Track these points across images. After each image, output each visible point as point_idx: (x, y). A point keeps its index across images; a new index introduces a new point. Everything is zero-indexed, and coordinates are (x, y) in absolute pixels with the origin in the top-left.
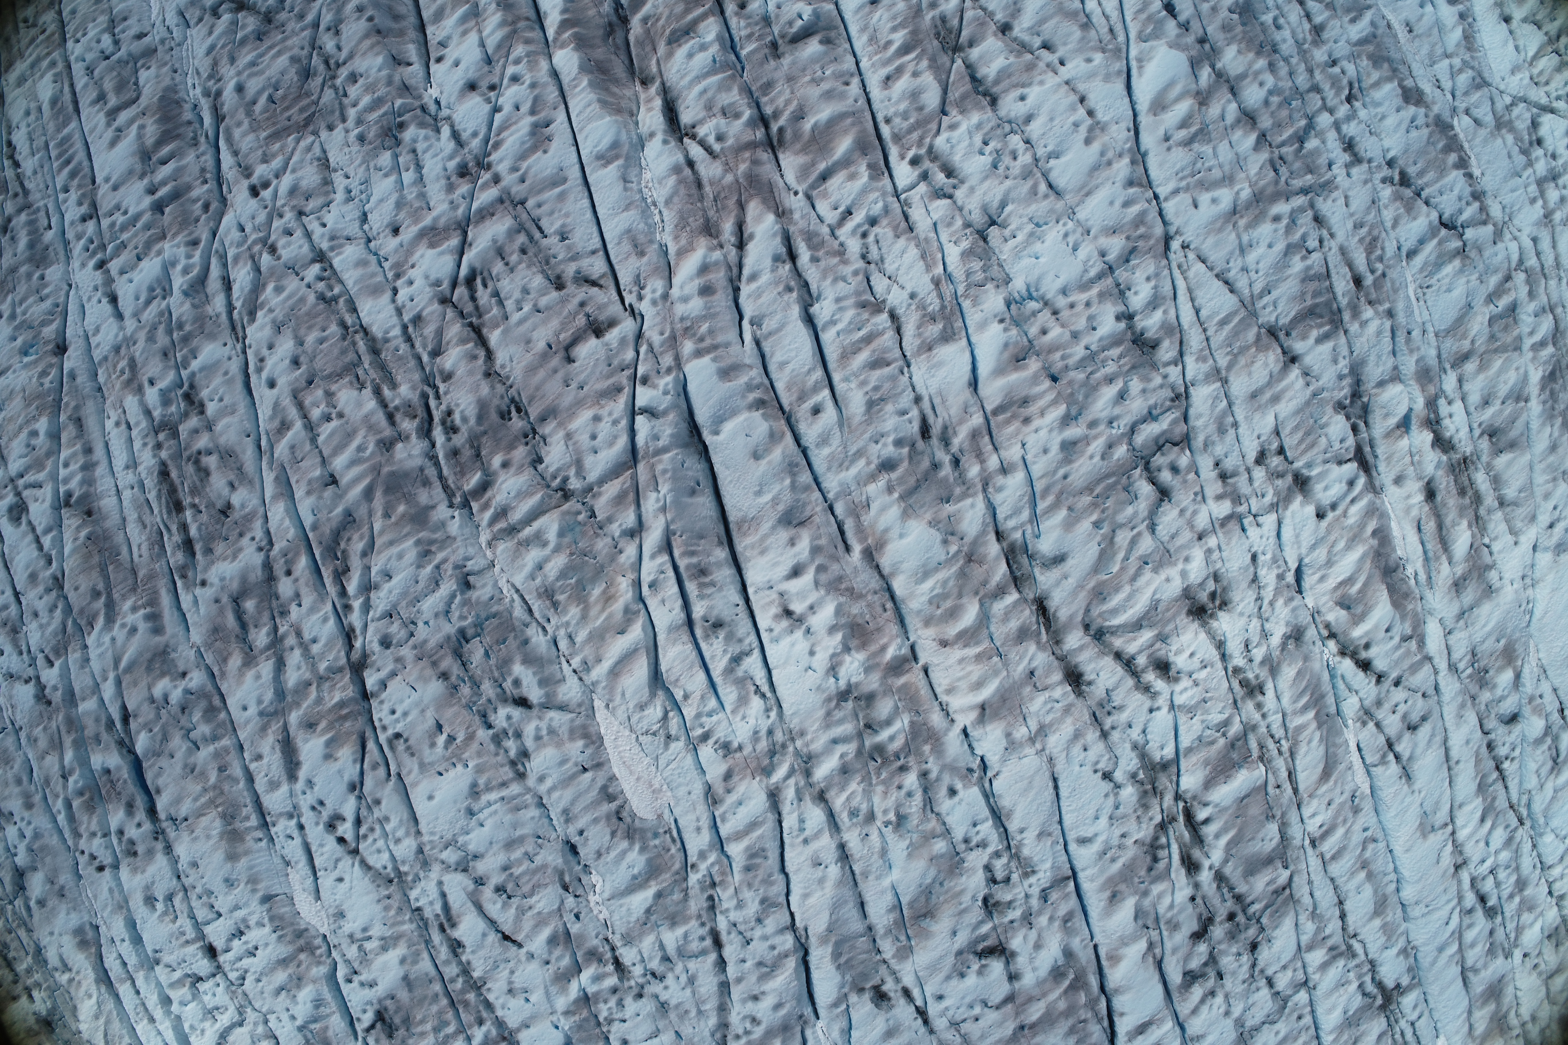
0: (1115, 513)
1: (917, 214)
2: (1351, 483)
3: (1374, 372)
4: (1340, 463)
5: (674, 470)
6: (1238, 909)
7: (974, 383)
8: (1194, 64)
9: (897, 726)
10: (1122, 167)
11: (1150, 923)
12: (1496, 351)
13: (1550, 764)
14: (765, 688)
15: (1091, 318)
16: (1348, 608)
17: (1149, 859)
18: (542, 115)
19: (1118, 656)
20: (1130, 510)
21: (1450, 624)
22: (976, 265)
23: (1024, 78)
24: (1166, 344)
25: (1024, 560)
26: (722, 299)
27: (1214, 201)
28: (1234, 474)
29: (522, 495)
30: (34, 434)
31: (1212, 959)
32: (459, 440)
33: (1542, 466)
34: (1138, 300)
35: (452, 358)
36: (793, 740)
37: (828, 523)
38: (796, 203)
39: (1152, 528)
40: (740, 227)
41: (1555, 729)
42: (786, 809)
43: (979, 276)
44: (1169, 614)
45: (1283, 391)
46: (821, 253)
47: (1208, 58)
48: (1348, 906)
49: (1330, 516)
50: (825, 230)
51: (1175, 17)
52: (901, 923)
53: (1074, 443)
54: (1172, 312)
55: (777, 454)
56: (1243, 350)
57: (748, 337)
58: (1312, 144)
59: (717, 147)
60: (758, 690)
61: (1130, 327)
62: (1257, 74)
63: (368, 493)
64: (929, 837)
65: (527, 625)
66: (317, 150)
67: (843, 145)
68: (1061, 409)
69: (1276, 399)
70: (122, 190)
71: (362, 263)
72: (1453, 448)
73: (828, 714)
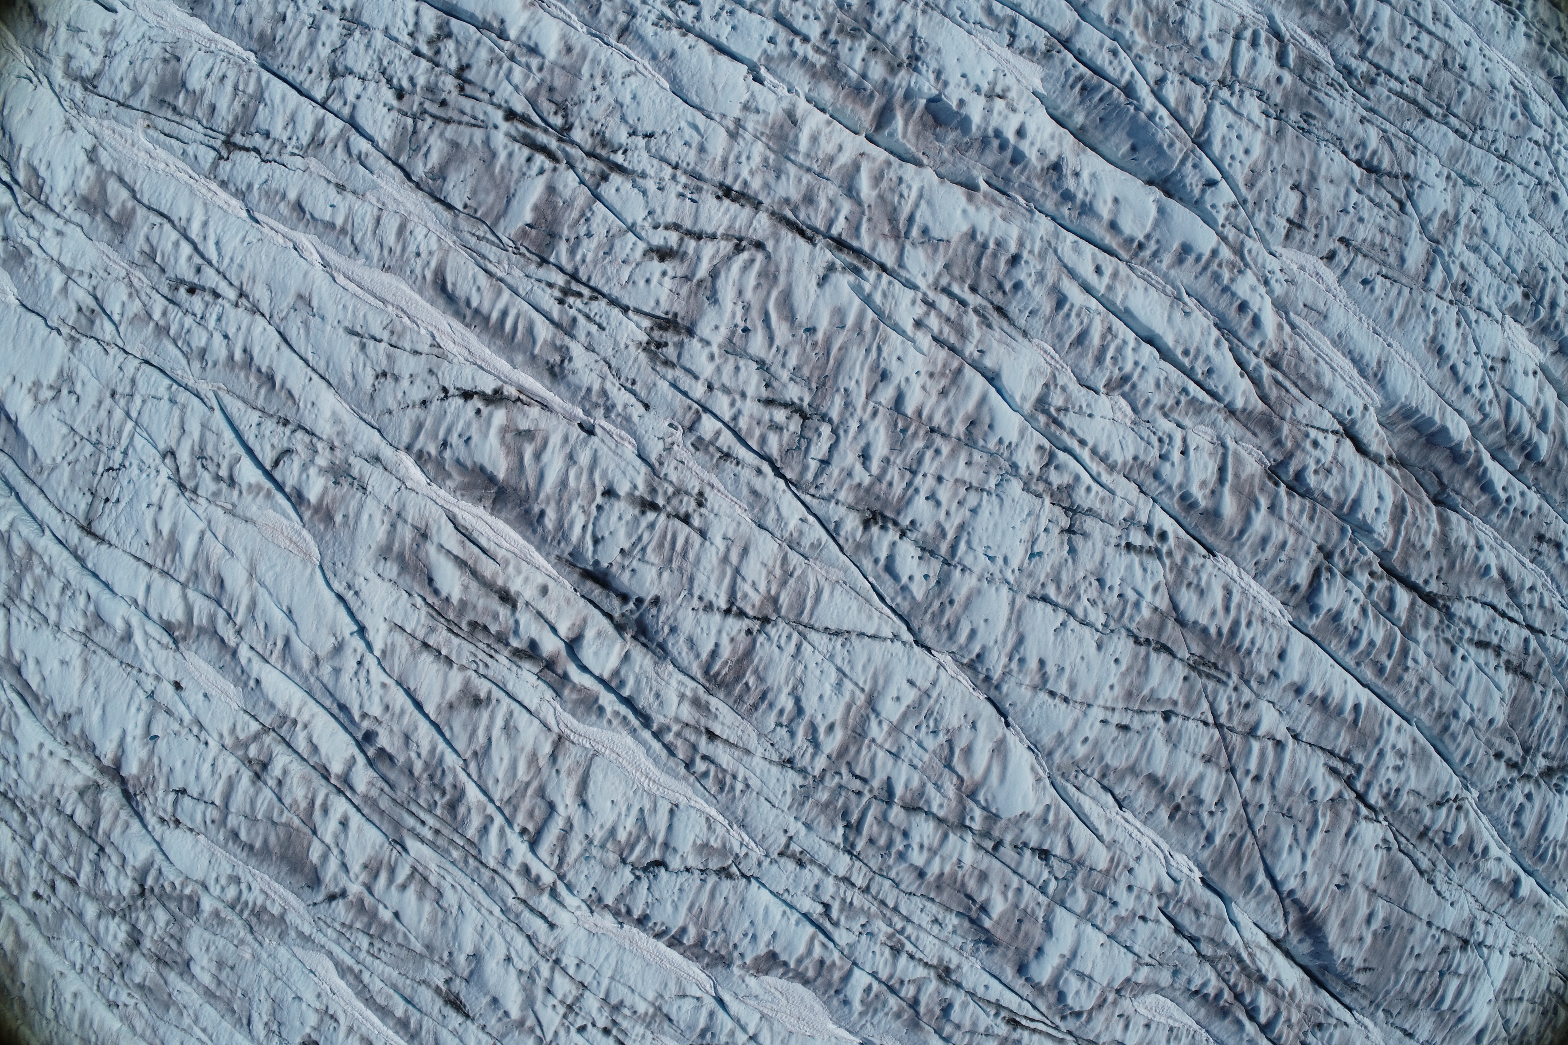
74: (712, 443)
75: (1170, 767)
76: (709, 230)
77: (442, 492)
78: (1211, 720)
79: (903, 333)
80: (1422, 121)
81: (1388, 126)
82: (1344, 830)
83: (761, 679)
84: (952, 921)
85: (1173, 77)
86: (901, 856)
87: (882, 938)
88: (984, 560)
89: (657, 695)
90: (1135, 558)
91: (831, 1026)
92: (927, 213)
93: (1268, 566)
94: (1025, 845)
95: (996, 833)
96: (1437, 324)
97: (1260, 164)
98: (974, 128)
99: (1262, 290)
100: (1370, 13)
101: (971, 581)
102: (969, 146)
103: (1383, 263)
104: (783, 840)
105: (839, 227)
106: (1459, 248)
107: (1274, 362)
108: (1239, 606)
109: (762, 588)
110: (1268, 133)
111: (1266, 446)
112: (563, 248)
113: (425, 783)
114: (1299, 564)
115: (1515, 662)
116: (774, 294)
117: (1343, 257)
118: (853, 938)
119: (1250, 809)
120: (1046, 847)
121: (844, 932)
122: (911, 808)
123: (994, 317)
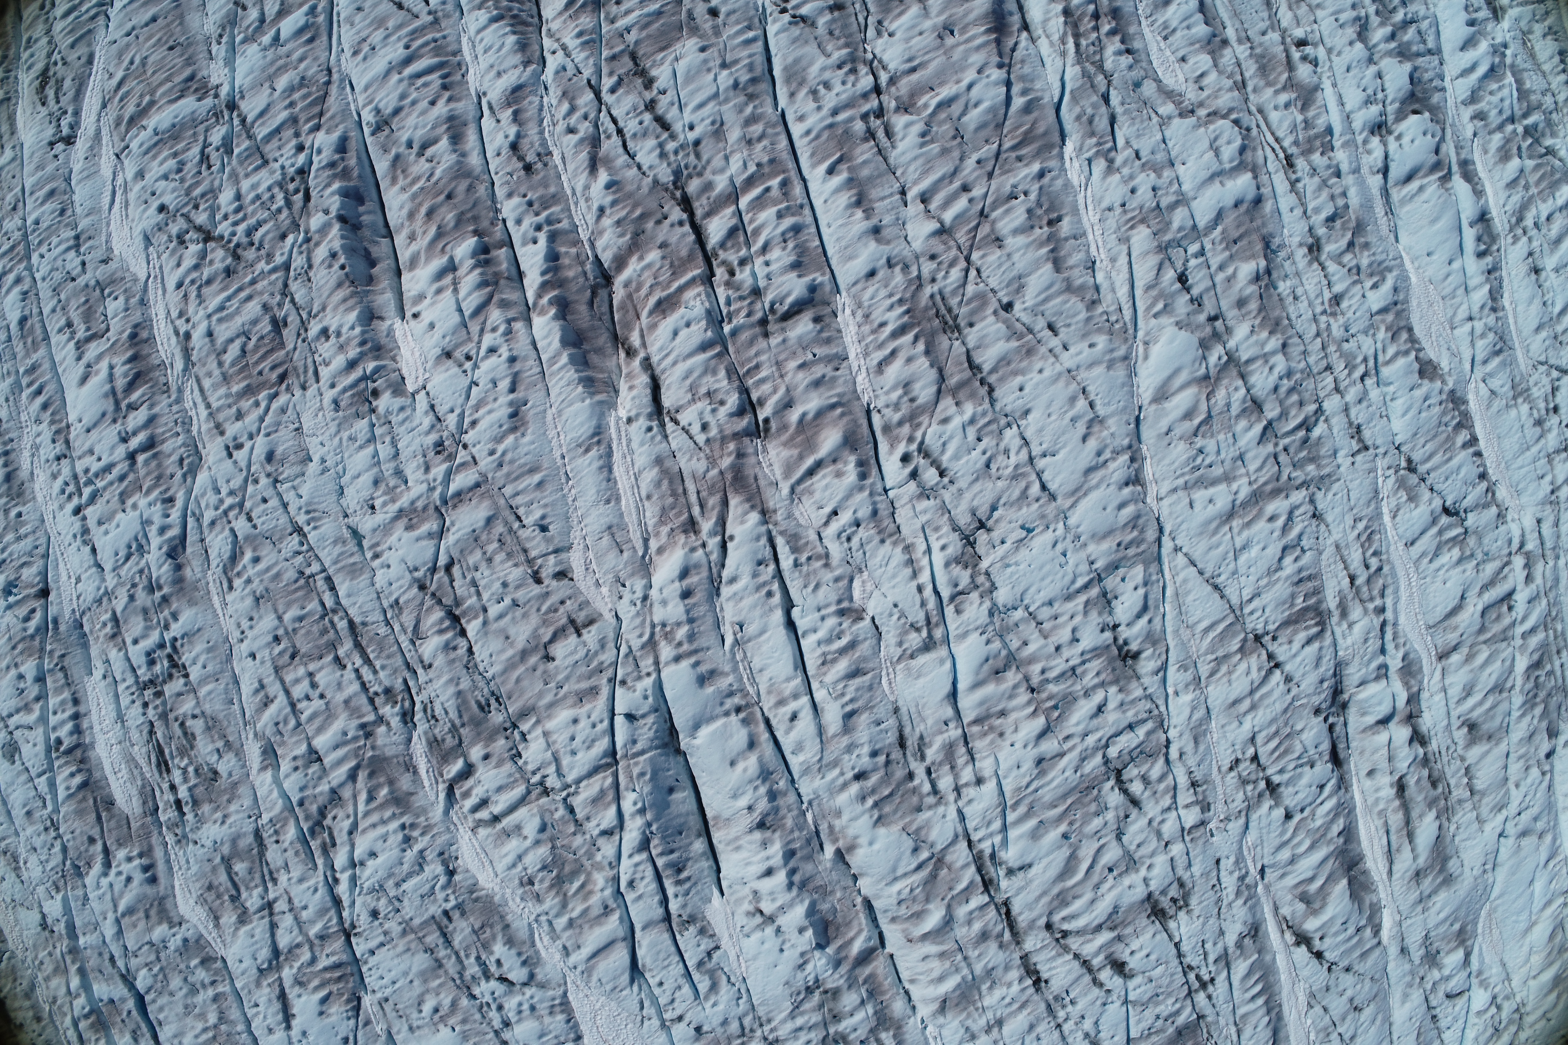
0: (1084, 824)
1: (904, 514)
2: (1322, 786)
3: (1356, 673)
4: (1314, 766)
7: (953, 695)
8: (1205, 346)
9: (861, 1016)
10: (1120, 466)
13: (1489, 1033)
15: (1074, 631)
16: (1307, 902)
18: (521, 393)
19: (1076, 956)
20: (1098, 821)
21: (1406, 910)
23: (1024, 364)
24: (1148, 655)
25: (991, 867)
26: (702, 603)
27: (1210, 500)
28: (1207, 782)
29: (502, 788)
30: (21, 677)
32: (440, 729)
35: (430, 647)
36: (761, 1025)
38: (781, 502)
39: (1120, 838)
40: (721, 526)
43: (965, 585)
44: (1130, 918)
45: (1264, 698)
46: (804, 557)
47: (1221, 338)
49: (1298, 817)
50: (810, 532)
51: (1187, 290)
53: (1048, 758)
54: (1158, 620)
55: (751, 762)
56: (1226, 657)
57: (728, 639)
58: (1319, 431)
61: (1114, 638)
62: (1267, 357)
63: (352, 776)
66: (291, 412)
67: (830, 440)
68: (1040, 722)
69: (1255, 707)
70: (94, 434)
71: (340, 541)
72: (1430, 742)
73: (796, 1006)
74: (1197, 802)
75: (1036, 265)
76: (1076, 964)
77: (1382, 895)
78: (973, 273)
79: (999, 785)
80: (364, 624)
81: (406, 645)
82: (915, 77)
83: (1293, 596)
84: (1283, 287)
85: (593, 828)
86: (1289, 374)
87: (1341, 320)
88: (1072, 559)
89: (1366, 640)
90: (945, 459)
91: (1414, 279)
92: (903, 863)
93: (829, 359)
94: (1192, 300)
95: (1208, 330)
96: (498, 440)
97: (570, 701)
98: (807, 903)
99: (654, 593)
100: (340, 752)
102: (816, 889)
103: (510, 530)
104: (1359, 458)
105: (978, 899)
106: (417, 488)
107: (691, 526)
108: (881, 346)
109: (1243, 666)
110: (538, 722)
111: (752, 460)
112: (1181, 1020)
113: (1542, 695)
114: (800, 338)
115: (639, 81)
116: (1070, 883)
117: (550, 565)
118: (1361, 337)
119: (989, 168)
120: (1178, 285)
121: (1364, 348)
122: (1257, 405)
123: (912, 742)
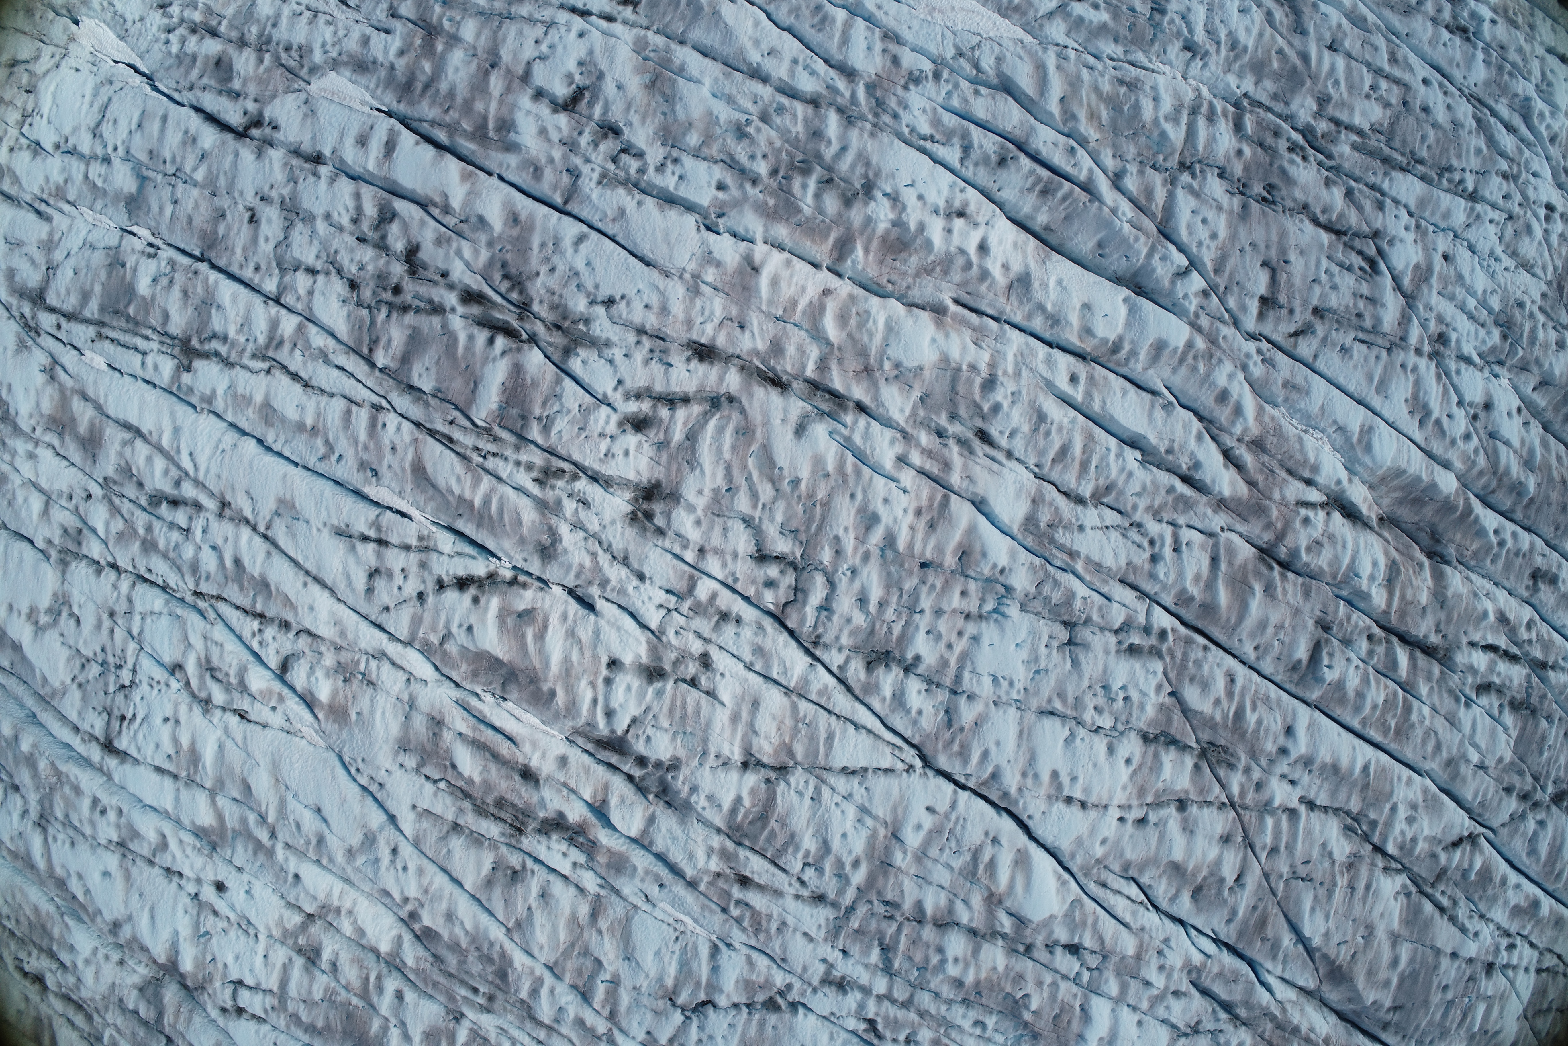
0: (789, 505)
1: (1128, 595)
2: (609, 714)
3: (667, 821)
4: (634, 721)
5: (1130, 247)
6: (398, 300)
7: (980, 505)
8: (1021, 921)
9: (809, 199)
10: (1011, 781)
11: (464, 226)
12: (573, 945)
13: (215, 662)
14: (928, 145)
15: (939, 637)
16: (520, 615)
17: (514, 271)
18: (1430, 426)
19: (686, 400)
20: (779, 518)
21: (415, 687)
22: (1056, 596)
23: (1139, 779)
24: (862, 675)
25: (825, 407)
26: (1206, 400)
27: (919, 827)
28: (717, 627)
29: (1212, 140)
31: (382, 246)
32: (1282, 145)
33: (446, 893)
34: (914, 686)
35: (1337, 198)
36: (874, 125)
37: (991, 305)
38: (1218, 521)
39: (748, 522)
40: (1239, 467)
41: (236, 695)
42: (832, 73)
43: (1047, 590)
44: (674, 467)
45: (734, 730)
46: (1170, 499)
47: (1013, 940)
48: (298, 388)
49: (604, 672)
50: (1181, 521)
51: (1065, 947)
52: (665, 63)
53: (868, 529)
54: (877, 706)
55: (1074, 319)
56: (795, 732)
57: (1165, 392)
58: (875, 955)
59: (1303, 512)
60: (932, 138)
61: (900, 662)
62: (967, 965)
63: (1305, 57)
64: (708, 139)
65: (1126, 52)
66: (1539, 271)
67: (1223, 597)
68: (901, 545)
69: (735, 718)
71: (1446, 215)
72: (539, 831)
73: (868, 164)
74: (709, 605)
75: (1189, 852)
76: (680, 394)
78: (1225, 803)
79: (885, 474)
80: (1387, 173)
82: (1363, 886)
83: (785, 826)
84: (993, 1021)
85: (1132, 167)
86: (938, 970)
88: (989, 684)
89: (685, 852)
90: (1137, 660)
93: (1268, 649)
94: (1056, 943)
95: (1027, 937)
96: (1417, 383)
97: (1227, 246)
98: (936, 249)
99: (1241, 376)
100: (1325, 67)
101: (978, 707)
103: (1361, 329)
104: (823, 969)
105: (810, 371)
106: (1434, 299)
107: (1258, 446)
108: (1242, 694)
109: (775, 739)
110: (1231, 212)
111: (1258, 530)
112: (537, 425)
113: (473, 955)
114: (1298, 641)
115: (1519, 699)
116: (753, 451)
117: (1319, 328)
119: (1271, 878)
120: (1075, 942)
122: (942, 925)
123: (976, 443)
